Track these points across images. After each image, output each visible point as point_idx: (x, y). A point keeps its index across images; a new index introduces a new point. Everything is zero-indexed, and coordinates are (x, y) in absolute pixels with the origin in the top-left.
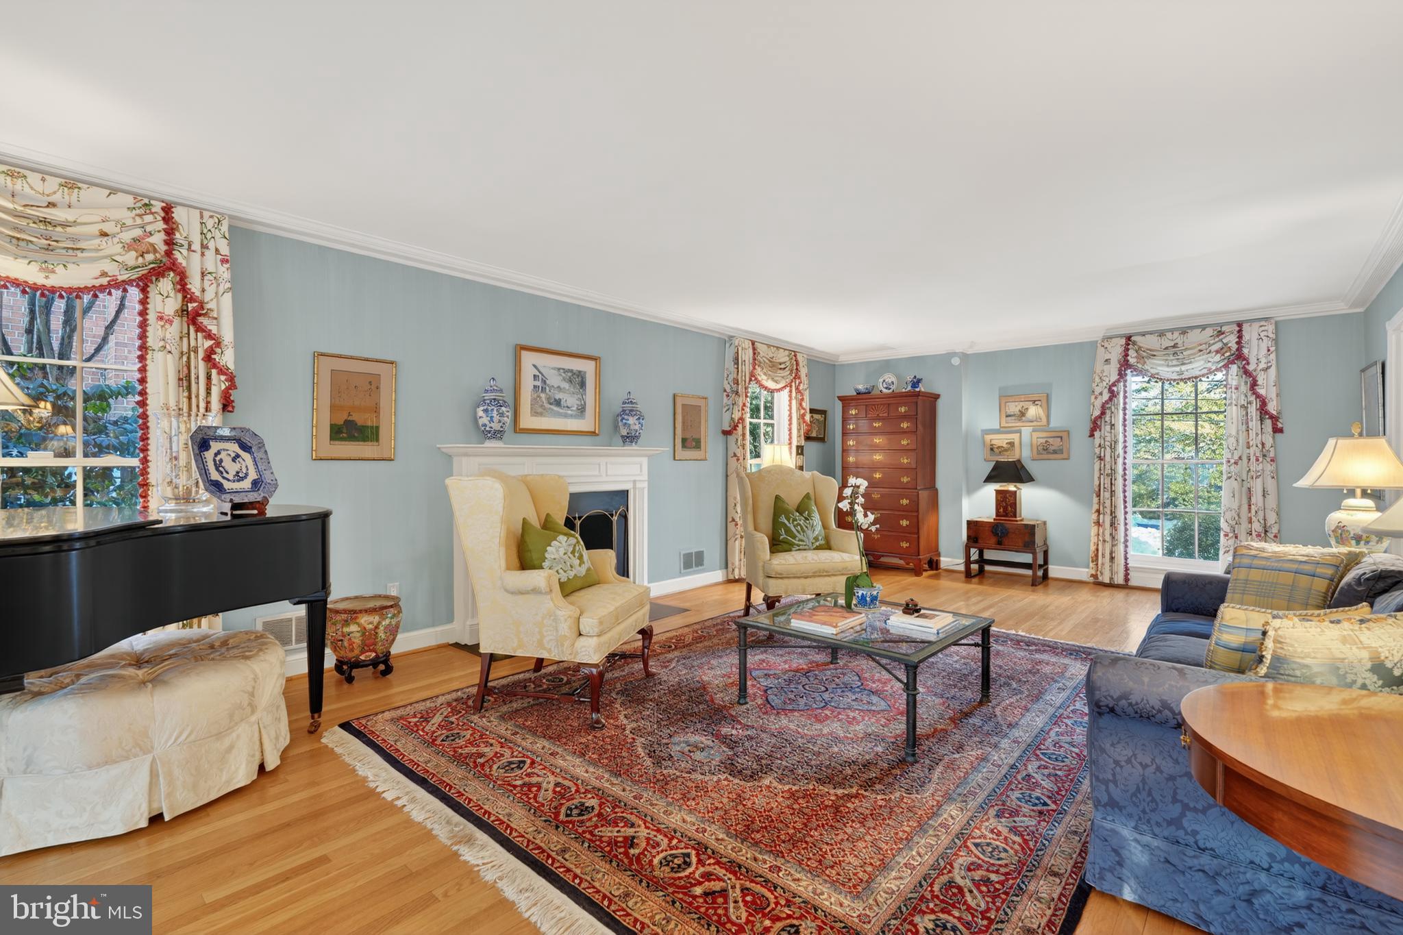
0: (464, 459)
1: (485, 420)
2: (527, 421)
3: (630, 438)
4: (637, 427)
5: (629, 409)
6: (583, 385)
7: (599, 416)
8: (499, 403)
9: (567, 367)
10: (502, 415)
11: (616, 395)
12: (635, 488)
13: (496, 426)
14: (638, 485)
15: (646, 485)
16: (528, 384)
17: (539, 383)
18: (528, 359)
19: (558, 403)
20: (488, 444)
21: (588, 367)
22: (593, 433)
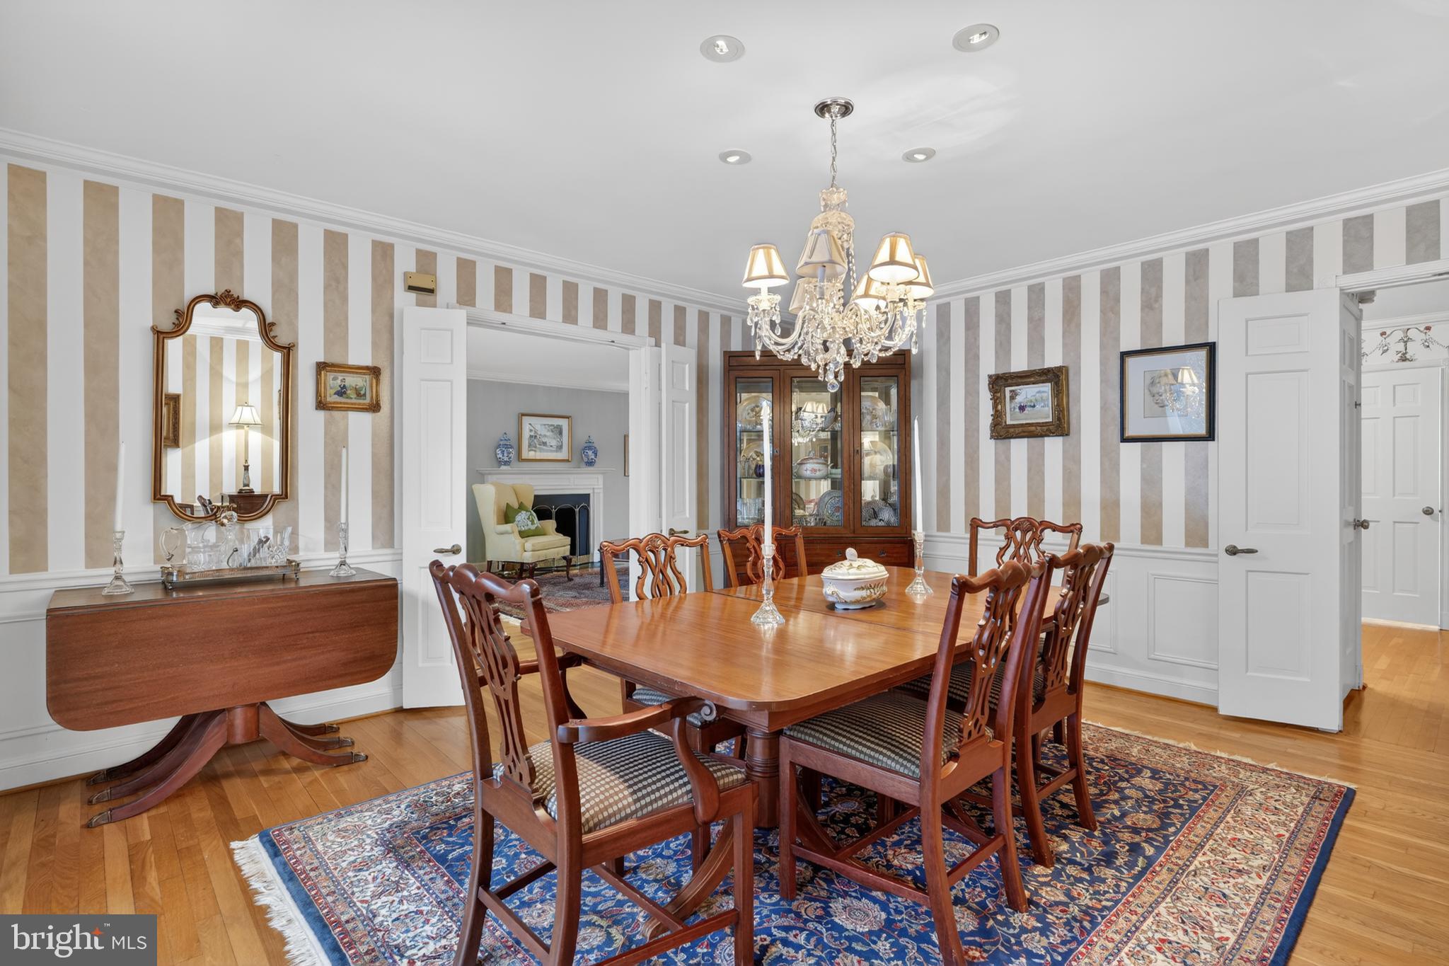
0: (490, 476)
1: (500, 456)
2: (526, 454)
3: (590, 463)
4: (593, 457)
5: (589, 446)
6: (561, 433)
7: (571, 449)
8: (507, 447)
9: (550, 423)
10: (509, 453)
11: (581, 437)
12: (594, 493)
13: (506, 459)
14: (596, 491)
15: (602, 491)
16: (526, 434)
17: (532, 434)
18: (526, 420)
19: (545, 444)
20: (503, 468)
21: (564, 423)
22: (568, 461)
